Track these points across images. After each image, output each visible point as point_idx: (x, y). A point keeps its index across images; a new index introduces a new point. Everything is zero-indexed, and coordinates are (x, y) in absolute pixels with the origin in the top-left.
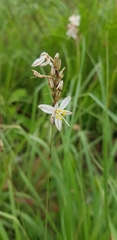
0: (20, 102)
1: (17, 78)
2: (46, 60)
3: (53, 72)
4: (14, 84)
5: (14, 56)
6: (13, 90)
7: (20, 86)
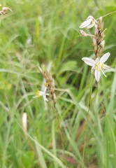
0: (70, 72)
1: (70, 49)
2: (91, 23)
3: (96, 32)
4: (66, 56)
5: (68, 28)
6: (65, 61)
7: (70, 58)
